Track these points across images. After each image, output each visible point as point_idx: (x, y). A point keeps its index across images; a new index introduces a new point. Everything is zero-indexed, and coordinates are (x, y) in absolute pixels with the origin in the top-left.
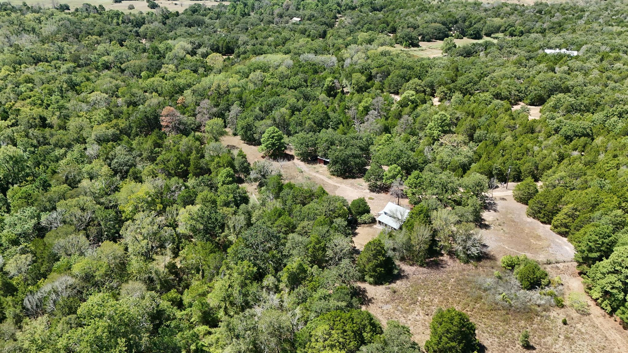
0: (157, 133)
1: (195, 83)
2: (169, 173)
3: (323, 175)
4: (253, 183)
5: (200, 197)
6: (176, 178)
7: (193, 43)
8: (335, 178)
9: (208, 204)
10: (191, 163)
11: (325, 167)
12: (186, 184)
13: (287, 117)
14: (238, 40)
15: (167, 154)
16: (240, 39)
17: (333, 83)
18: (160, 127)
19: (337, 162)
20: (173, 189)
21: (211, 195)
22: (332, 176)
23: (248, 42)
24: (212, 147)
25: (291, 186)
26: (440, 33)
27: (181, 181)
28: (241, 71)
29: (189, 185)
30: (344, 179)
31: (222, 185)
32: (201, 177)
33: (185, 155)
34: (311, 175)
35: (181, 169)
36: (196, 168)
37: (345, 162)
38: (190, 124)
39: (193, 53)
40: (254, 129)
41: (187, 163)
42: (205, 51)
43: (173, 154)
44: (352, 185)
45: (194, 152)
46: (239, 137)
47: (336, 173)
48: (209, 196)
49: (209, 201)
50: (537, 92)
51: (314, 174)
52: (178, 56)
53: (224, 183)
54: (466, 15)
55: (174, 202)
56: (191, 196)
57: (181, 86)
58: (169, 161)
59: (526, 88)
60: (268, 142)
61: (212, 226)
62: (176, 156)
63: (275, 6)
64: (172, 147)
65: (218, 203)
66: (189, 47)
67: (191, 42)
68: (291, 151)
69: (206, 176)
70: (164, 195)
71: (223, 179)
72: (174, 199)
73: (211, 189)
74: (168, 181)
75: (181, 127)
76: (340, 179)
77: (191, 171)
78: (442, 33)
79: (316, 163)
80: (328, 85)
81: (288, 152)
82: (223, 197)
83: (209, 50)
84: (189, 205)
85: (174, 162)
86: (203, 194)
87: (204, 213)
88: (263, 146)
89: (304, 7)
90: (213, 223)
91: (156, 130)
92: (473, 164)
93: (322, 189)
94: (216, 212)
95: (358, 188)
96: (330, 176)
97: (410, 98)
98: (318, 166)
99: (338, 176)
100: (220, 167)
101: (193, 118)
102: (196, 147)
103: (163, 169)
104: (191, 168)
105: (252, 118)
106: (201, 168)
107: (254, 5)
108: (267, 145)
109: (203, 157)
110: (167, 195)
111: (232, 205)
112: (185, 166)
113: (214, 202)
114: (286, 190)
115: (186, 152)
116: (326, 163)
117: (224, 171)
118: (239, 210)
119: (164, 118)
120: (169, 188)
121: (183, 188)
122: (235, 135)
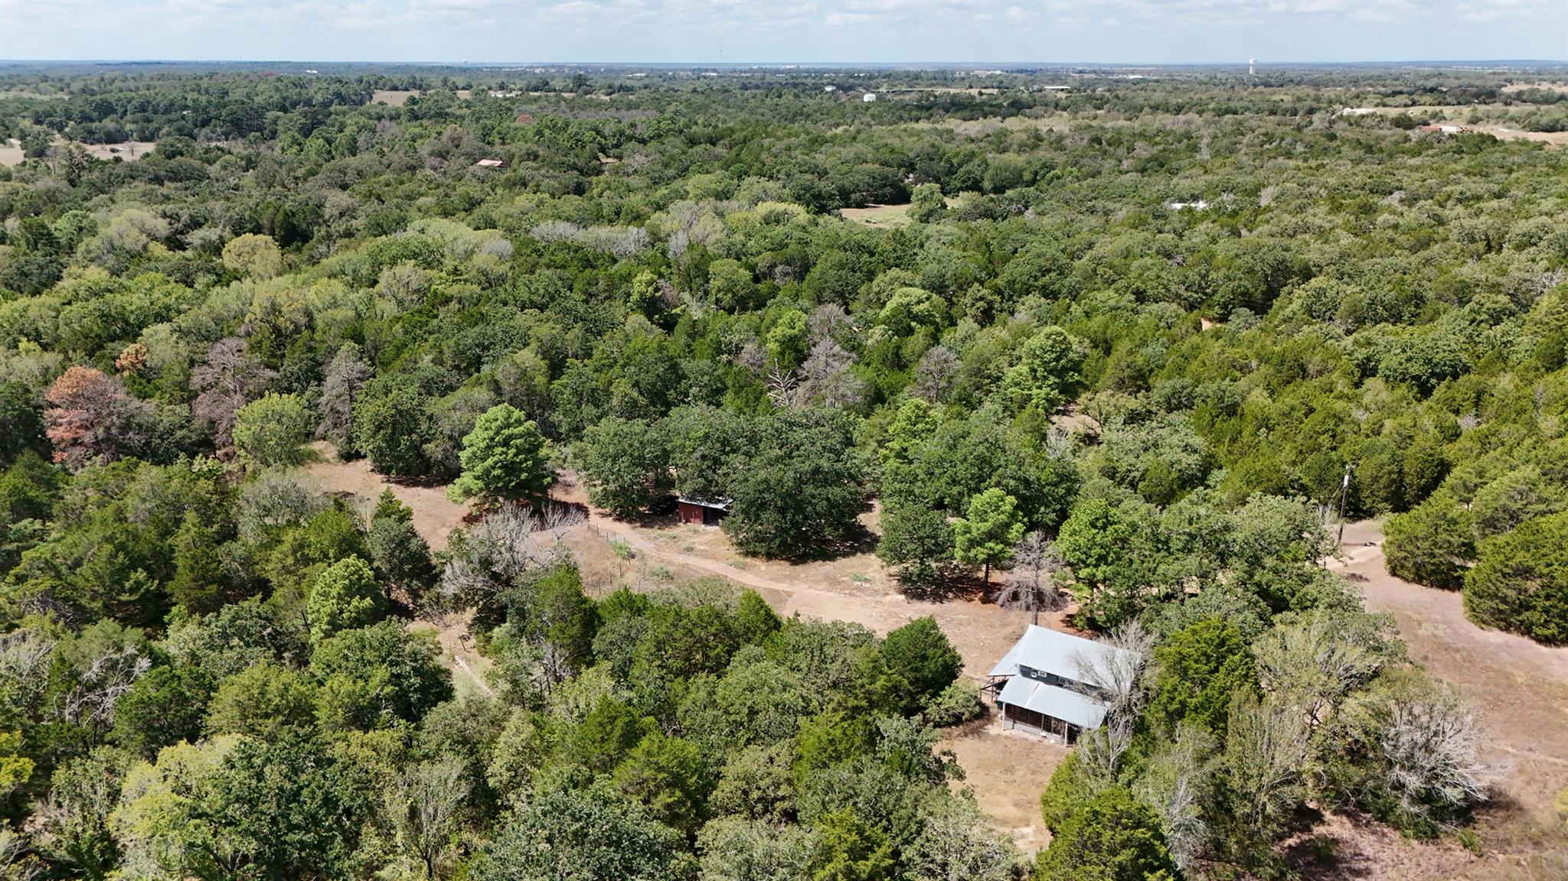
0: (30, 467)
1: (185, 307)
2: (78, 608)
3: (715, 557)
4: (451, 616)
5: (228, 695)
6: (109, 625)
7: (173, 217)
8: (761, 565)
9: (269, 725)
10: (180, 562)
11: (713, 532)
12: (157, 645)
13: (540, 380)
14: (320, 206)
15: (69, 540)
16: (327, 205)
17: (657, 290)
18: (46, 449)
19: (763, 506)
20: (91, 674)
21: (284, 679)
22: (749, 560)
23: (354, 210)
24: (267, 491)
25: (633, 605)
26: (885, 186)
27: (132, 637)
28: (349, 270)
29: (173, 651)
30: (794, 563)
31: (328, 635)
32: (227, 612)
33: (153, 535)
34: (670, 563)
35: (132, 591)
36: (203, 578)
37: (792, 503)
38: (171, 432)
39: (175, 242)
40: (424, 427)
41: (162, 564)
42: (214, 238)
43: (96, 534)
44: (833, 582)
45: (191, 517)
46: (366, 464)
47: (761, 548)
48: (273, 686)
49: (277, 711)
50: (1236, 283)
51: (681, 559)
52: (122, 248)
53: (335, 626)
54: (932, 150)
55: (101, 734)
56: (182, 700)
57: (132, 319)
58: (78, 563)
59: (1203, 277)
60: (490, 462)
61: (308, 838)
62: (109, 540)
63: (420, 141)
64: (91, 510)
65: (322, 715)
66: (162, 227)
67: (164, 215)
68: (567, 493)
69: (253, 604)
70: (49, 710)
71: (331, 606)
72: (96, 723)
73: (279, 657)
74: (67, 645)
75: (135, 439)
76: (779, 567)
77: (178, 595)
78: (891, 186)
79: (674, 522)
80: (642, 294)
81: (558, 494)
82: (341, 683)
83: (227, 233)
84: (171, 742)
85: (100, 563)
86: (244, 678)
87: (260, 776)
88: (467, 479)
89: (502, 139)
90: (314, 820)
91: (27, 456)
92: (1215, 472)
93: (760, 602)
94: (321, 763)
95: (859, 589)
96: (741, 559)
97: (915, 309)
98: (682, 529)
99: (770, 556)
100: (307, 561)
101: (183, 410)
102: (199, 499)
103: (48, 599)
104: (181, 583)
105: (412, 390)
106: (225, 581)
107: (355, 141)
108: (487, 472)
109: (230, 533)
110: (62, 706)
111: (385, 713)
112: (151, 576)
113: (301, 712)
114: (616, 626)
115: (157, 522)
116: (711, 517)
117: (333, 575)
118: (423, 736)
119: (58, 412)
120: (75, 675)
121: (144, 663)
122: (350, 456)
